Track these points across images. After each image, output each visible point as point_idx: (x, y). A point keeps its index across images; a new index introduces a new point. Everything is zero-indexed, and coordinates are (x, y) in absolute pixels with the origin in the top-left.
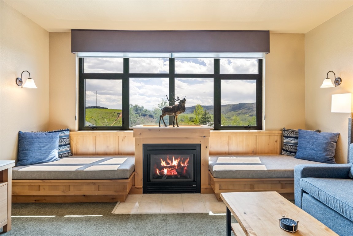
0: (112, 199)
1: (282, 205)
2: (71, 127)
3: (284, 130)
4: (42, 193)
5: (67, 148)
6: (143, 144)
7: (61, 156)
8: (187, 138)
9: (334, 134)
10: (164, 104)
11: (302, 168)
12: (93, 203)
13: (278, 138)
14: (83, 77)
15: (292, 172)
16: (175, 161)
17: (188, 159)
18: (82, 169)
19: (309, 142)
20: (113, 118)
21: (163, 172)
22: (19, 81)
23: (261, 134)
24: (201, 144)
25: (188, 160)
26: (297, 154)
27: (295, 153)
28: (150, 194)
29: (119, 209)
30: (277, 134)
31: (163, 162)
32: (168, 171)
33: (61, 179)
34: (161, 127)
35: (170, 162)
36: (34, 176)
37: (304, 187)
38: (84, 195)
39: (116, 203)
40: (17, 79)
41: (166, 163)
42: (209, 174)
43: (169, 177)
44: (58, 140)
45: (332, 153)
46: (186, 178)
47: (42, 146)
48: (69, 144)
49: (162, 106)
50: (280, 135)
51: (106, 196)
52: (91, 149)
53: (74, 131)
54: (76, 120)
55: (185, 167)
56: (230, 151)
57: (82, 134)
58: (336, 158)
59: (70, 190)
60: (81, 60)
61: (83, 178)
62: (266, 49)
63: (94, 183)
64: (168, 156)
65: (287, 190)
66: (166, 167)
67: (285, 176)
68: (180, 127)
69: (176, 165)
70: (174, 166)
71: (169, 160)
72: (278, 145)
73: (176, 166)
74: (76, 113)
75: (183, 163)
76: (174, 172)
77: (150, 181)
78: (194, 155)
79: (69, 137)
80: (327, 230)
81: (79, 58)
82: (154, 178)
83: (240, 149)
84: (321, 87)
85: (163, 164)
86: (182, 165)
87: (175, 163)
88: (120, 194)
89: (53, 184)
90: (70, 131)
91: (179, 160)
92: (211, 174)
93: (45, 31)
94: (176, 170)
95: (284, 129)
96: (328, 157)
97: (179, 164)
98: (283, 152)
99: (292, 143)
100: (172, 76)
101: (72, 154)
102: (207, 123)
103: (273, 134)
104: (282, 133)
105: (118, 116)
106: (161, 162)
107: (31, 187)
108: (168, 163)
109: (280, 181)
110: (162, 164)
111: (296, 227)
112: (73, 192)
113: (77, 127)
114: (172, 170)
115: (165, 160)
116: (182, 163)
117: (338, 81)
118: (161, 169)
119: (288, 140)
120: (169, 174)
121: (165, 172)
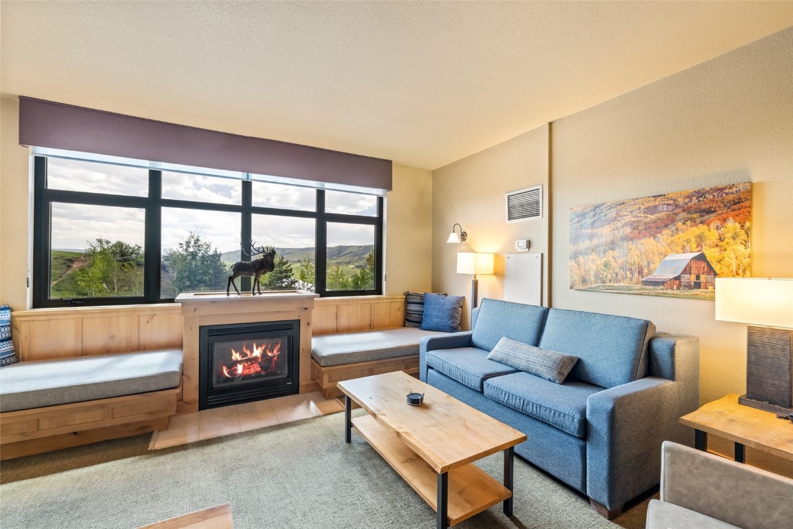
0: (141, 428)
1: (408, 383)
2: (13, 302)
3: (407, 295)
5: (5, 347)
6: (200, 327)
8: (278, 312)
9: (460, 298)
10: (195, 243)
11: (428, 340)
12: (98, 444)
13: (401, 305)
14: (44, 198)
15: (418, 346)
16: (257, 349)
17: (279, 345)
19: (435, 309)
21: (236, 370)
23: (380, 301)
24: (299, 320)
25: (278, 347)
26: (423, 324)
27: (420, 323)
28: (213, 410)
29: (158, 443)
30: (400, 300)
31: (236, 353)
32: (244, 366)
33: (16, 409)
34: (231, 296)
35: (248, 353)
37: (430, 362)
38: (75, 433)
39: (151, 434)
41: (240, 354)
42: (312, 363)
43: (244, 377)
45: (458, 320)
46: (276, 374)
48: (10, 339)
49: (188, 246)
50: (403, 300)
51: (127, 425)
53: (22, 309)
54: (28, 286)
55: (274, 356)
56: (339, 328)
58: (462, 325)
59: (40, 428)
60: (40, 163)
61: (77, 399)
63: (103, 407)
64: (245, 343)
65: (413, 369)
66: (240, 362)
67: (410, 353)
69: (259, 355)
70: (256, 358)
71: (246, 348)
72: (399, 315)
73: (258, 358)
75: (272, 351)
76: (256, 368)
77: (212, 388)
78: (289, 338)
79: (10, 324)
80: (448, 397)
81: (36, 157)
82: (218, 382)
83: (354, 322)
84: (448, 242)
85: (235, 358)
86: (270, 354)
87: (257, 352)
88: (160, 416)
90: (12, 310)
91: (263, 348)
92: (317, 362)
94: (259, 363)
95: (408, 292)
96: (454, 325)
97: (264, 354)
98: (407, 324)
99: (417, 311)
100: (247, 209)
102: (285, 280)
103: (395, 300)
104: (406, 299)
106: (231, 355)
108: (244, 355)
109: (403, 361)
110: (233, 358)
111: (422, 399)
112: (47, 431)
113: (28, 302)
114: (252, 364)
115: (238, 350)
116: (269, 351)
117: (463, 236)
118: (232, 365)
119: (413, 307)
120: (247, 371)
121: (240, 369)
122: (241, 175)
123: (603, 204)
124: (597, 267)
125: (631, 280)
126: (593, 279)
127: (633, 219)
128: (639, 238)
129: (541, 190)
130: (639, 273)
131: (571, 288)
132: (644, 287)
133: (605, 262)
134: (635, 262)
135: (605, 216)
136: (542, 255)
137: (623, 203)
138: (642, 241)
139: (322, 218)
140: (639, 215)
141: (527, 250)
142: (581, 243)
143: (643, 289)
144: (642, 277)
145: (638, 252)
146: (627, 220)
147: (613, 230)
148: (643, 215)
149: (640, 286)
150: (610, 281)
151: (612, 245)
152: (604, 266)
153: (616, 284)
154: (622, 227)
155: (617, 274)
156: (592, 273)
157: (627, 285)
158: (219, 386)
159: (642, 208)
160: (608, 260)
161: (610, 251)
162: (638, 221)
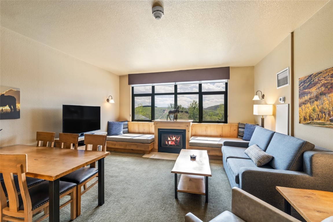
0: (143, 152)
2: (128, 120)
3: (239, 124)
4: (116, 147)
5: (126, 129)
6: (158, 129)
7: (124, 133)
8: (179, 126)
13: (236, 128)
14: (134, 96)
16: (174, 138)
18: (132, 138)
20: (160, 113)
21: (169, 143)
22: (108, 100)
24: (186, 130)
25: (179, 138)
27: (243, 137)
29: (145, 156)
30: (235, 126)
33: (123, 141)
35: (172, 138)
36: (113, 140)
38: (132, 150)
39: (144, 154)
40: (108, 99)
43: (171, 145)
44: (122, 126)
46: (179, 146)
47: (116, 128)
48: (127, 128)
50: (237, 126)
51: (141, 150)
52: (137, 130)
53: (130, 122)
54: (130, 116)
56: (207, 135)
57: (133, 123)
60: (133, 88)
62: (228, 78)
63: (136, 145)
66: (170, 141)
68: (177, 121)
70: (174, 140)
72: (236, 133)
74: (130, 113)
76: (173, 143)
77: (161, 146)
79: (127, 125)
82: (163, 145)
84: (253, 100)
85: (169, 139)
86: (177, 140)
88: (147, 150)
89: (121, 144)
90: (128, 122)
91: (176, 137)
93: (118, 75)
97: (176, 139)
98: (238, 137)
99: (242, 131)
100: (176, 94)
101: (128, 132)
103: (233, 126)
104: (238, 126)
105: (164, 112)
107: (112, 144)
108: (171, 139)
112: (128, 147)
113: (131, 120)
115: (170, 137)
117: (263, 96)
118: (168, 141)
119: (240, 130)
120: (171, 144)
121: (170, 143)
122: (174, 83)
123: (312, 74)
124: (310, 112)
125: (325, 119)
126: (308, 118)
127: (325, 82)
128: (329, 93)
129: (288, 70)
130: (328, 115)
131: (300, 123)
132: (331, 123)
133: (313, 108)
134: (327, 108)
135: (313, 81)
136: (289, 105)
137: (321, 73)
138: (330, 95)
139: (201, 94)
140: (328, 79)
141: (284, 102)
142: (303, 97)
143: (330, 124)
144: (330, 117)
145: (328, 102)
146: (323, 83)
147: (317, 89)
148: (330, 79)
149: (329, 122)
150: (316, 119)
151: (317, 98)
152: (313, 110)
153: (318, 121)
154: (321, 87)
155: (318, 115)
156: (308, 114)
157: (323, 122)
158: (163, 146)
159: (330, 74)
160: (315, 107)
161: (315, 102)
162: (328, 83)
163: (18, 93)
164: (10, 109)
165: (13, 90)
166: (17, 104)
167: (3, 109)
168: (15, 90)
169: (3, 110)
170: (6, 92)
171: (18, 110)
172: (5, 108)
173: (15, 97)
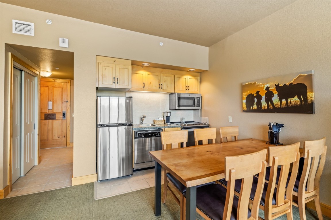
163: (310, 77)
164: (299, 100)
165: (303, 75)
166: (308, 94)
167: (292, 100)
168: (305, 75)
169: (292, 102)
170: (294, 80)
171: (310, 102)
172: (294, 100)
173: (306, 84)
